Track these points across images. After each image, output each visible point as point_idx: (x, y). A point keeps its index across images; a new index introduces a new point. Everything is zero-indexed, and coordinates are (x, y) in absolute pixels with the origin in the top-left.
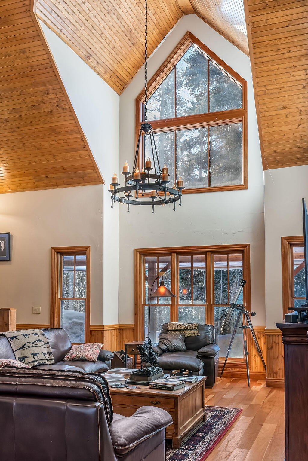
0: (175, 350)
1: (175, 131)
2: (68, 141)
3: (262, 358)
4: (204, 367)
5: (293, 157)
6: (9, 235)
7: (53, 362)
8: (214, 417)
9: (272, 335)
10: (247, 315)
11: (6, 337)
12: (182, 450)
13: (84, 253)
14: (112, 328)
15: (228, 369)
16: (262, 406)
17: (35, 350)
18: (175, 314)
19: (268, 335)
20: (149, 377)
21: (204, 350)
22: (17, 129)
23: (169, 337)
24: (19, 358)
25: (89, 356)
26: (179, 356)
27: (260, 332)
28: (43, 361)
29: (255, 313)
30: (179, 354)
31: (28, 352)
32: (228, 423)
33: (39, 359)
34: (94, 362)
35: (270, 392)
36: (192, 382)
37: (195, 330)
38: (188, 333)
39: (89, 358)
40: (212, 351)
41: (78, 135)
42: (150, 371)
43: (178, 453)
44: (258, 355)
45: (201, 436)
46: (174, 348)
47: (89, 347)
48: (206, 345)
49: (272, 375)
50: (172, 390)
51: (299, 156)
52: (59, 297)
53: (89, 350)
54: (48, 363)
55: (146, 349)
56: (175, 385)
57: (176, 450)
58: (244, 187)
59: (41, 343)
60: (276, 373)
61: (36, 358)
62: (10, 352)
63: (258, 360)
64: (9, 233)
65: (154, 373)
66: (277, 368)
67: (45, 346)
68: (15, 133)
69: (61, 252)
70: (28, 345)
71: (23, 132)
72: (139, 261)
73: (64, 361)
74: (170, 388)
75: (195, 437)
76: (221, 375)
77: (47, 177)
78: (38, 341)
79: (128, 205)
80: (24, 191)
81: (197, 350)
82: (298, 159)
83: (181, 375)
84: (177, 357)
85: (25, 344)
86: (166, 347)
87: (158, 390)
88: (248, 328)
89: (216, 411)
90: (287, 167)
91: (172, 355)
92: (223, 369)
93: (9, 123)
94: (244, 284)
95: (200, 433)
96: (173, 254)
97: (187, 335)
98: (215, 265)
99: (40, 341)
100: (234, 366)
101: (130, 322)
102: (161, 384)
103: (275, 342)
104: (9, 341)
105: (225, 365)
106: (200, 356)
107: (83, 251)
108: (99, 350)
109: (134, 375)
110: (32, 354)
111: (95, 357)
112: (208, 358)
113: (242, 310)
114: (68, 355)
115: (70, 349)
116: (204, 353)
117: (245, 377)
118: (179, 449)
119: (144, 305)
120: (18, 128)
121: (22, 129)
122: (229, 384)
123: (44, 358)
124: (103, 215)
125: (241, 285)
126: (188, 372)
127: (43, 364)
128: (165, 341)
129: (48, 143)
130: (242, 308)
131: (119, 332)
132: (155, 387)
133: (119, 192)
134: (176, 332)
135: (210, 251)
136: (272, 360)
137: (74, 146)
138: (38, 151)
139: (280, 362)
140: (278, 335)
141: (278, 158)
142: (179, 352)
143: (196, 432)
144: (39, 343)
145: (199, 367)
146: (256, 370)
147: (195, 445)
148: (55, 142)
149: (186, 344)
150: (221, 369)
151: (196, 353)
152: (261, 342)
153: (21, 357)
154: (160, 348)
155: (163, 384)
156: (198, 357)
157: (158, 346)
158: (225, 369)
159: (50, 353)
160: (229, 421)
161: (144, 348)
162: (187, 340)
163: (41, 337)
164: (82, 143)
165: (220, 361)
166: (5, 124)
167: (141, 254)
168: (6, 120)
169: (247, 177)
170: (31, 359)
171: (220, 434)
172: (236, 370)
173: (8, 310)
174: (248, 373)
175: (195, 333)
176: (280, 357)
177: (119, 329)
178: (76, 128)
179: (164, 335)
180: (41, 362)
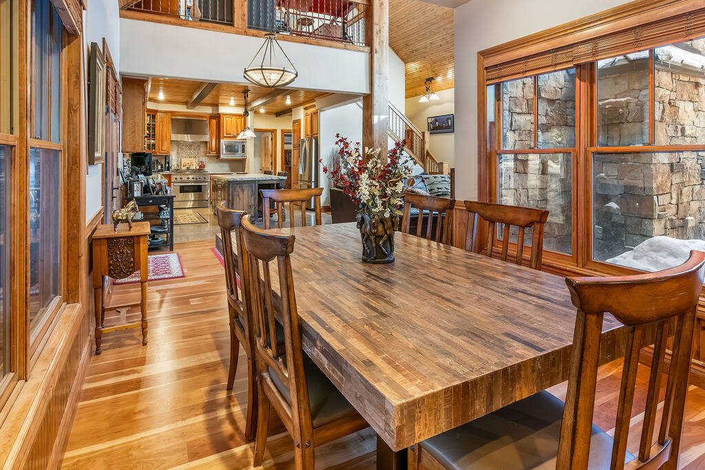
6: (454, 116)
64: (453, 114)
70: (435, 183)
110: (438, 188)
163: (447, 179)
173: (442, 163)
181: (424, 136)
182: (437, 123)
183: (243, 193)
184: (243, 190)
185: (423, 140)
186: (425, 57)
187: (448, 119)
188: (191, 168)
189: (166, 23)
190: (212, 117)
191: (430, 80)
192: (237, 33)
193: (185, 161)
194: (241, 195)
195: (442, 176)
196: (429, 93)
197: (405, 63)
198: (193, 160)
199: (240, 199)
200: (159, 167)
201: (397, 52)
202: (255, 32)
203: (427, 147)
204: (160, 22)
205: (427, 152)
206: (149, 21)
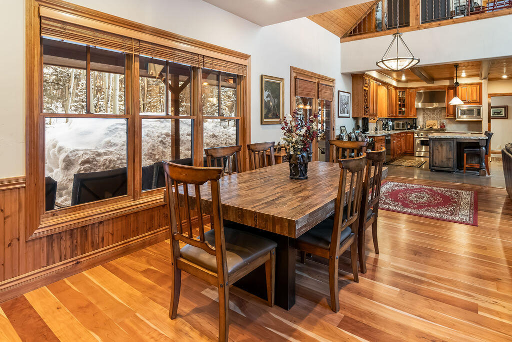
183: (442, 148)
184: (441, 145)
188: (434, 128)
189: (364, 38)
190: (450, 88)
192: (412, 30)
193: (430, 122)
194: (440, 148)
198: (435, 122)
199: (439, 152)
200: (409, 127)
202: (427, 25)
204: (361, 39)
206: (355, 40)
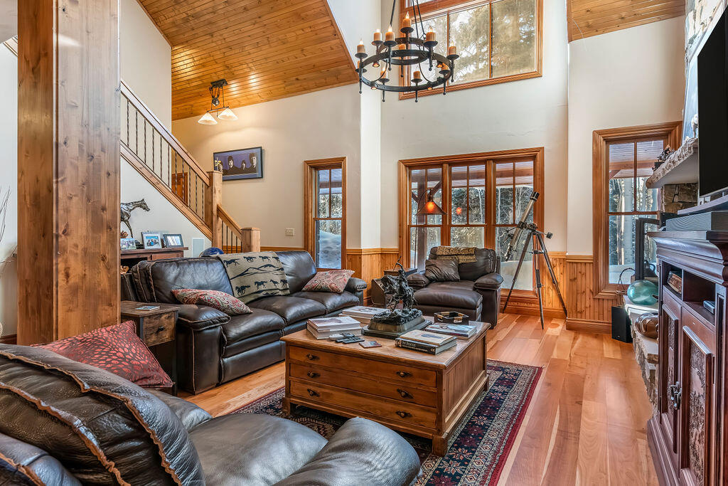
0: (445, 280)
1: (448, 15)
2: (316, 28)
3: (558, 291)
4: (483, 302)
5: (615, 16)
6: (261, 150)
7: (288, 292)
8: (500, 381)
9: (577, 263)
10: (540, 238)
11: (220, 260)
12: (448, 461)
13: (339, 166)
14: (372, 253)
15: (512, 303)
16: (571, 363)
17: (260, 277)
18: (446, 237)
19: (570, 262)
20: (398, 327)
21: (483, 280)
22: (258, 20)
23: (438, 263)
24: (237, 288)
25: (333, 285)
26: (450, 287)
27: (555, 259)
28: (273, 291)
29: (552, 234)
30: (451, 285)
31: (250, 280)
32: (524, 396)
33: (267, 289)
34: (339, 294)
35: (575, 339)
36: (467, 336)
37: (471, 255)
38: (462, 259)
39: (333, 289)
40: (494, 281)
41: (327, 19)
42: (400, 317)
43: (441, 470)
44: (553, 287)
45: (482, 423)
46: (445, 277)
47: (336, 275)
48: (484, 274)
49: (575, 315)
50: (433, 354)
51: (623, 14)
52: (314, 216)
53: (334, 278)
54: (280, 293)
55: (394, 281)
56: (438, 345)
57: (439, 461)
58: (537, 75)
59: (272, 269)
60: (581, 313)
61: (262, 287)
62: (224, 279)
63: (552, 293)
64: (261, 147)
65: (407, 320)
66: (583, 306)
67: (278, 273)
68: (257, 26)
69: (315, 166)
70: (250, 271)
71: (265, 23)
72: (404, 175)
73: (304, 291)
74: (429, 350)
75: (472, 426)
76: (503, 311)
77: (297, 79)
78: (266, 266)
79: (384, 92)
80: (276, 99)
81: (474, 280)
82: (623, 18)
83: (451, 322)
84: (449, 288)
85: (247, 270)
86: (434, 275)
87: (409, 352)
88: (540, 253)
89: (503, 369)
90: (603, 32)
91: (442, 286)
92: (506, 303)
93: (249, 13)
94: (537, 197)
95: (480, 418)
96: (445, 165)
97: (461, 262)
98: (497, 183)
99: (270, 266)
100: (521, 300)
101: (393, 245)
102: (416, 340)
103: (580, 272)
104: (224, 267)
105: (508, 299)
106: (479, 289)
107: (337, 163)
108: (347, 279)
109: (377, 321)
110: (256, 283)
111: (341, 288)
112: (488, 292)
113: (533, 231)
114: (309, 283)
115: (314, 275)
116: (483, 285)
117: (537, 314)
118: (443, 457)
119: (410, 226)
120: (260, 17)
121: (264, 18)
122: (515, 323)
123: (274, 287)
124: (360, 120)
125: (533, 199)
126: (461, 316)
127: (273, 296)
128: (434, 268)
129: (293, 34)
130: (533, 228)
131: (382, 258)
132: (405, 346)
133: (366, 64)
134: (448, 258)
135: (491, 159)
136: (575, 296)
137: (323, 35)
138: (285, 46)
139: (588, 298)
140: (585, 263)
141: (591, 22)
142: (451, 283)
143: (474, 415)
144: (268, 269)
145: (477, 302)
146: (550, 306)
147: (472, 449)
148: (301, 32)
149: (460, 272)
150: (503, 303)
151: (472, 284)
152: (558, 271)
153: (239, 286)
154: (427, 277)
155: (419, 341)
156: (475, 289)
157: (424, 275)
158: (509, 303)
159: (284, 282)
160: (526, 391)
161: (391, 280)
162: (461, 268)
163: (273, 262)
164: (331, 29)
165: (502, 293)
166: (244, 15)
167: (406, 166)
168: (245, 9)
169: (541, 60)
170: (254, 288)
171: (514, 422)
172: (522, 304)
173: (250, 230)
174: (541, 310)
175: (471, 259)
176: (588, 291)
177: (381, 254)
178: (322, 8)
179: (432, 262)
180: (270, 292)
181: (211, 178)
182: (231, 163)
185: (209, 187)
186: (212, 35)
187: (252, 155)
191: (220, 83)
195: (247, 255)
196: (218, 110)
197: (173, 44)
201: (155, 17)
203: (217, 200)
205: (219, 209)
